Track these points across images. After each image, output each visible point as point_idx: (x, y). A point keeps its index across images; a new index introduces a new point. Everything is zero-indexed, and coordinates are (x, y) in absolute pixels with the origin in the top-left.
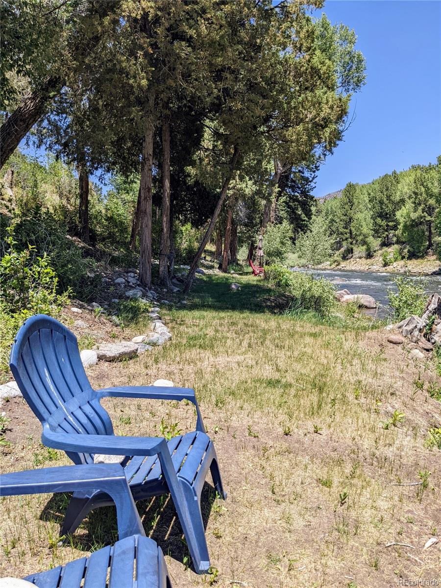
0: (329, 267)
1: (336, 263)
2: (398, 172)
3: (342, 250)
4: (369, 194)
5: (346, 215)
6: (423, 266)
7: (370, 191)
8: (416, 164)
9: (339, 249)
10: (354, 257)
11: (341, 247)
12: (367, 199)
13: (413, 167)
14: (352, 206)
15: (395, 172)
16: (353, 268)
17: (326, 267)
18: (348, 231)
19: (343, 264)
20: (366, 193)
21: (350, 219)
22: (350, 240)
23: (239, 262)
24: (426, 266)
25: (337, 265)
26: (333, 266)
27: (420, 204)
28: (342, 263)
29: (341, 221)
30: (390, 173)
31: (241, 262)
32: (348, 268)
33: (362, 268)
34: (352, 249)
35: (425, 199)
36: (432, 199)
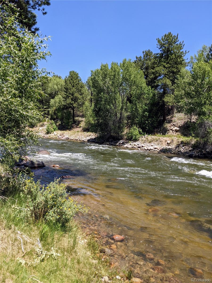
24: (78, 135)
35: (73, 93)
36: (77, 93)
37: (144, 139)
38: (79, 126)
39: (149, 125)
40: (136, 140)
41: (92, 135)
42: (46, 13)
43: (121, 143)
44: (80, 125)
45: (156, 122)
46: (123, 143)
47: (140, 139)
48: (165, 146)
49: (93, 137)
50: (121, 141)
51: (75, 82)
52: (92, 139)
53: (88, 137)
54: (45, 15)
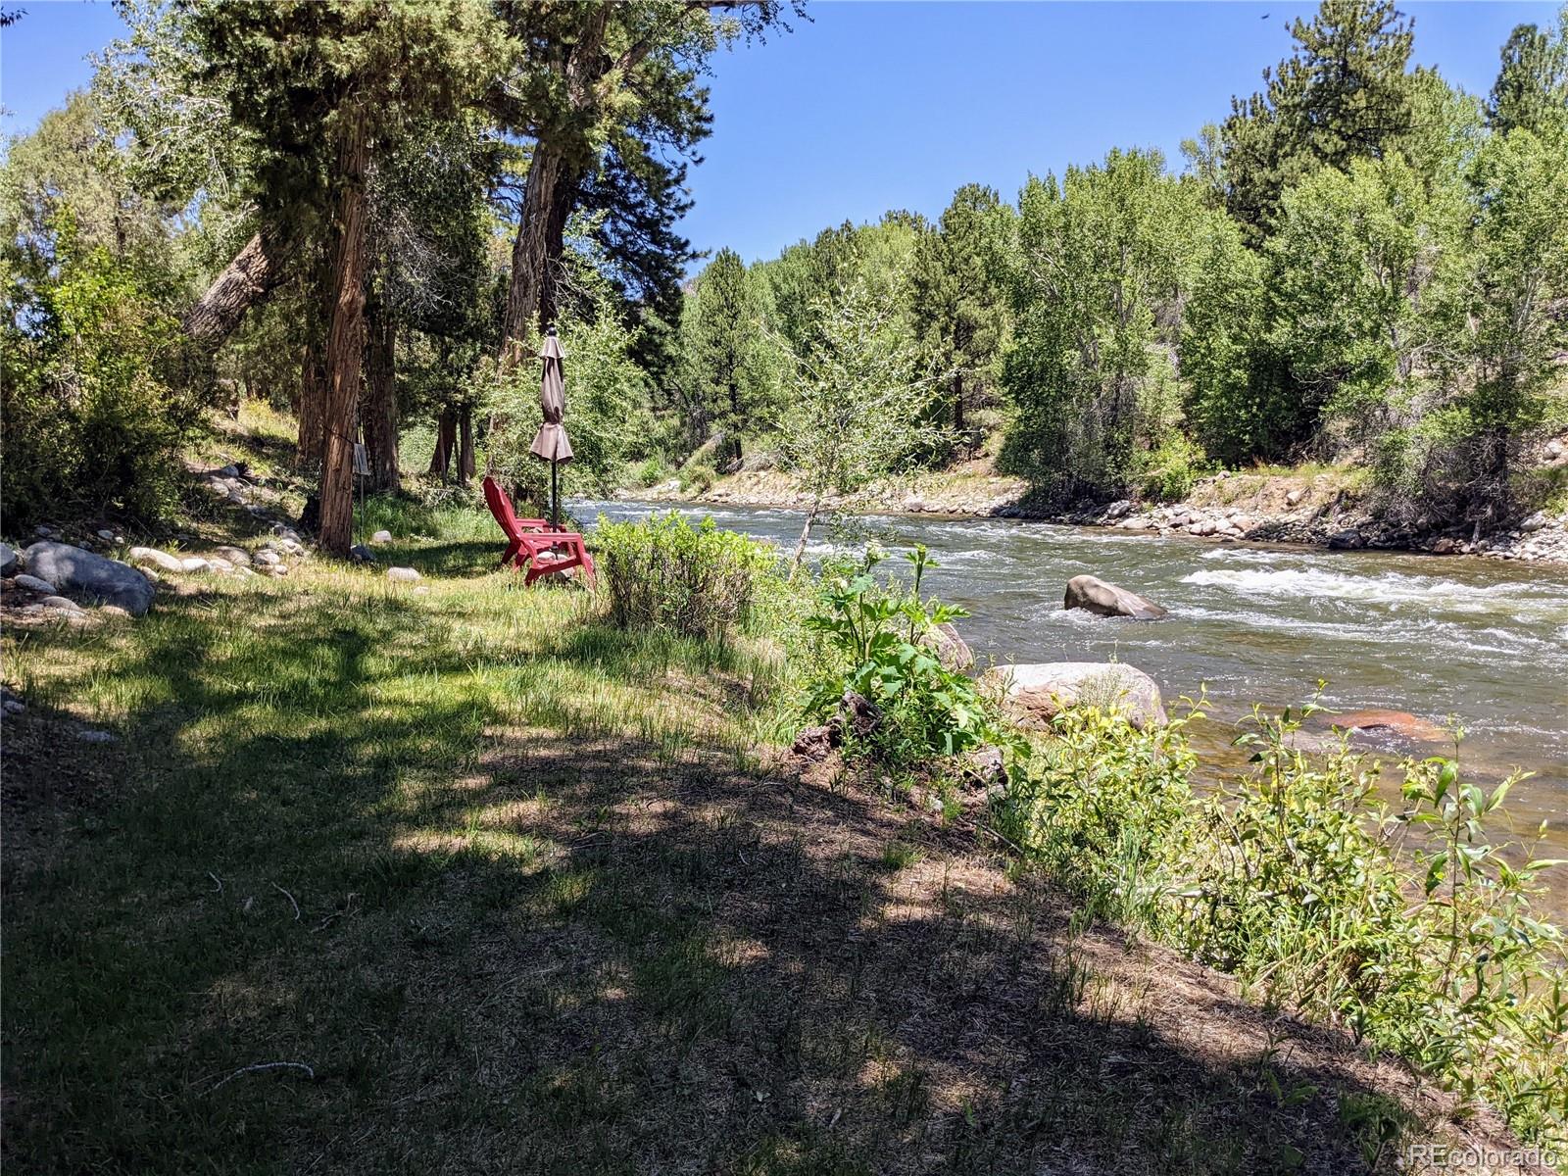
0: (679, 497)
1: (699, 485)
2: (855, 227)
3: (710, 445)
4: (776, 288)
5: (717, 343)
6: (955, 491)
7: (778, 280)
8: (897, 207)
9: (701, 444)
10: (746, 465)
11: (705, 436)
12: (771, 302)
13: (890, 216)
14: (734, 317)
15: (847, 226)
16: (753, 500)
17: (672, 496)
18: (724, 389)
19: (720, 487)
20: (768, 285)
21: (730, 357)
22: (733, 418)
23: (404, 485)
24: (963, 490)
25: (702, 490)
26: (692, 491)
27: (931, 316)
28: (715, 483)
29: (706, 360)
30: (837, 228)
31: (412, 486)
32: (736, 498)
33: (779, 498)
34: (738, 445)
35: (948, 301)
36: (967, 301)
37: (1209, 489)
38: (984, 449)
39: (1256, 429)
40: (1175, 497)
41: (1015, 488)
42: (701, 160)
43: (1116, 512)
44: (986, 447)
45: (1289, 410)
46: (1123, 515)
47: (1195, 491)
48: (1276, 515)
49: (1014, 496)
50: (1116, 507)
51: (956, 250)
52: (1013, 503)
53: (997, 498)
54: (702, 165)
